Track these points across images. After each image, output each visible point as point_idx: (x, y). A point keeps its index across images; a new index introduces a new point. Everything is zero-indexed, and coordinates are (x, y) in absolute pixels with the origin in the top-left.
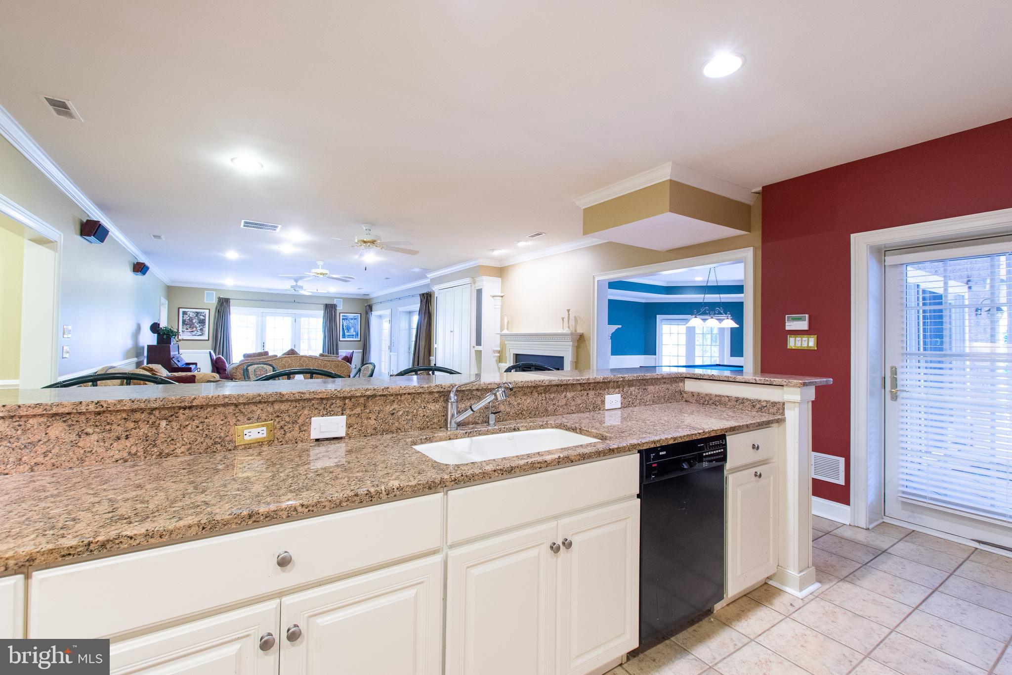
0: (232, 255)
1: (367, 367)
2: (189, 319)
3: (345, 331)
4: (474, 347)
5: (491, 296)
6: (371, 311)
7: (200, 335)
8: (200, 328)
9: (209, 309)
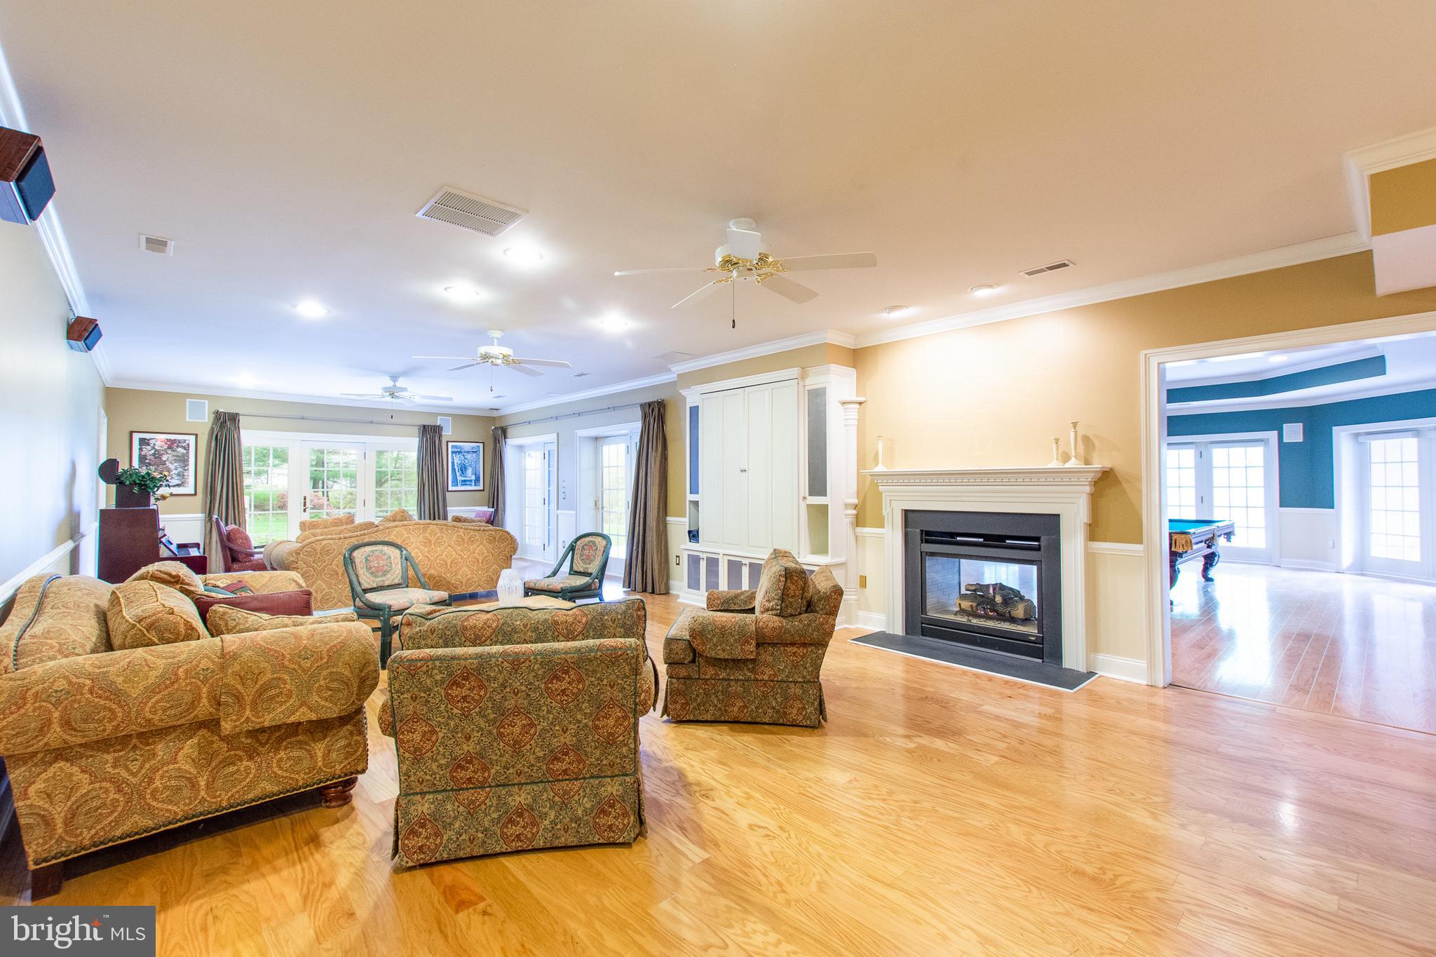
0: (311, 309)
1: (589, 542)
2: (154, 454)
4: (805, 498)
5: (840, 402)
6: (505, 438)
7: (178, 485)
8: (176, 472)
9: (196, 435)
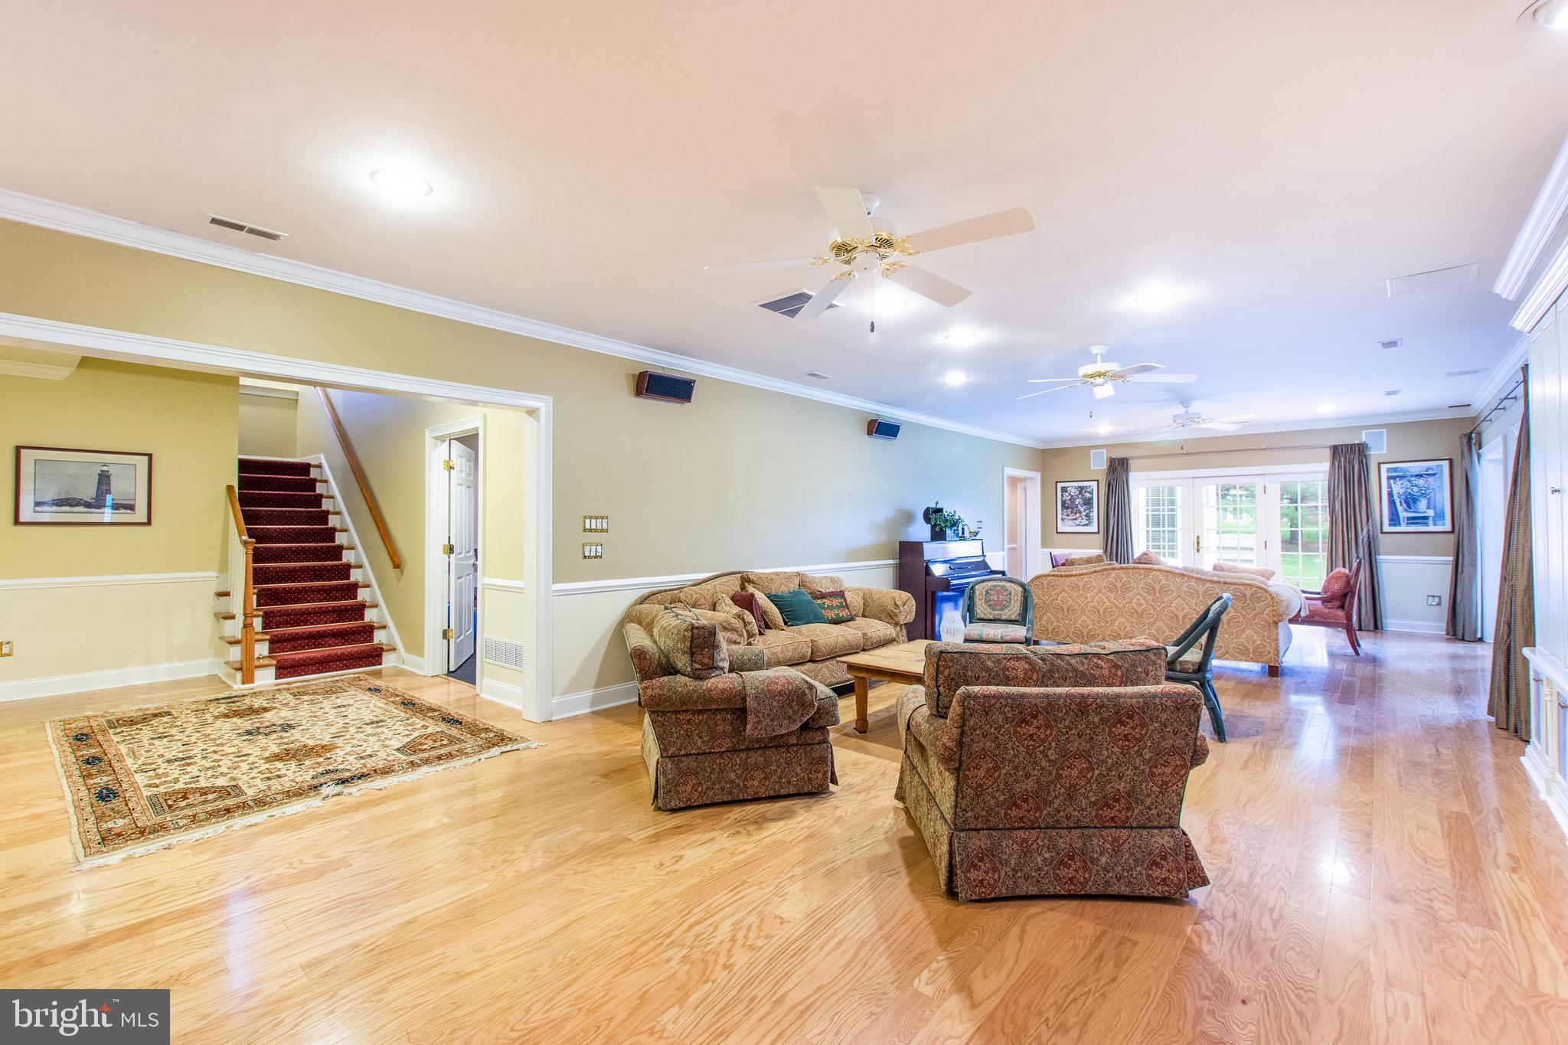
3: (1400, 509)
